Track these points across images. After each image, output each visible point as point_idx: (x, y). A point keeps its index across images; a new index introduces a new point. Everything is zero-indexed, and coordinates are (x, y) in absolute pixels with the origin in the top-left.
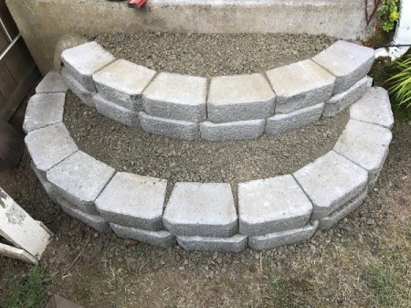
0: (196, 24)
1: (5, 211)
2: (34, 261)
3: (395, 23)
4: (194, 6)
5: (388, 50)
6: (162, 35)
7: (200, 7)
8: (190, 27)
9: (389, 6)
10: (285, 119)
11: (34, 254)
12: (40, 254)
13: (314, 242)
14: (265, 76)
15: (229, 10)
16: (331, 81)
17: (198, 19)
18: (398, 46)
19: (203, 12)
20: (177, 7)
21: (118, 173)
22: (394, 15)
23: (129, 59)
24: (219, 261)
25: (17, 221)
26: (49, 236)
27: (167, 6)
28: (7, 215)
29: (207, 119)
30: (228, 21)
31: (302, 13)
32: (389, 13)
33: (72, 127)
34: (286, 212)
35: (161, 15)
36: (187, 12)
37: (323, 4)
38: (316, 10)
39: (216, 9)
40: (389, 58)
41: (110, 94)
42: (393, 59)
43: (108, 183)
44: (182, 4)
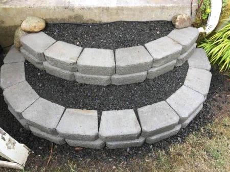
0: (100, 18)
1: (5, 142)
2: (22, 168)
3: (208, 14)
4: (99, 8)
5: (204, 29)
7: (103, 8)
9: (206, 6)
10: (157, 71)
11: (21, 164)
12: (25, 163)
13: (179, 136)
14: (145, 47)
15: (119, 10)
16: (180, 48)
17: (101, 15)
19: (105, 11)
20: (89, 8)
21: (67, 110)
22: (208, 10)
23: (63, 40)
24: (131, 152)
25: (12, 147)
26: (28, 151)
27: (83, 8)
28: (7, 144)
29: (116, 73)
31: (160, 10)
32: (205, 9)
33: (33, 83)
35: (80, 13)
36: (96, 11)
37: (171, 5)
38: (167, 8)
39: (112, 9)
40: (205, 33)
41: (55, 62)
42: (207, 33)
43: (62, 116)
44: (92, 7)
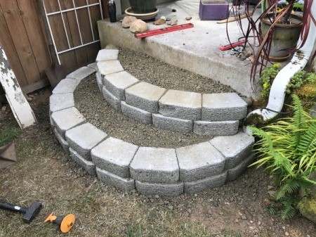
0: (165, 56)
1: (15, 92)
4: (165, 46)
5: (261, 111)
6: (149, 57)
7: (168, 47)
8: (162, 58)
11: (22, 123)
12: (25, 126)
15: (180, 53)
17: (166, 54)
18: (268, 110)
19: (169, 51)
20: (157, 44)
25: (20, 101)
26: (34, 121)
27: (153, 42)
28: (15, 95)
29: (125, 100)
30: (180, 60)
34: (113, 159)
35: (151, 46)
36: (162, 48)
39: (174, 51)
40: (262, 117)
42: (265, 119)
